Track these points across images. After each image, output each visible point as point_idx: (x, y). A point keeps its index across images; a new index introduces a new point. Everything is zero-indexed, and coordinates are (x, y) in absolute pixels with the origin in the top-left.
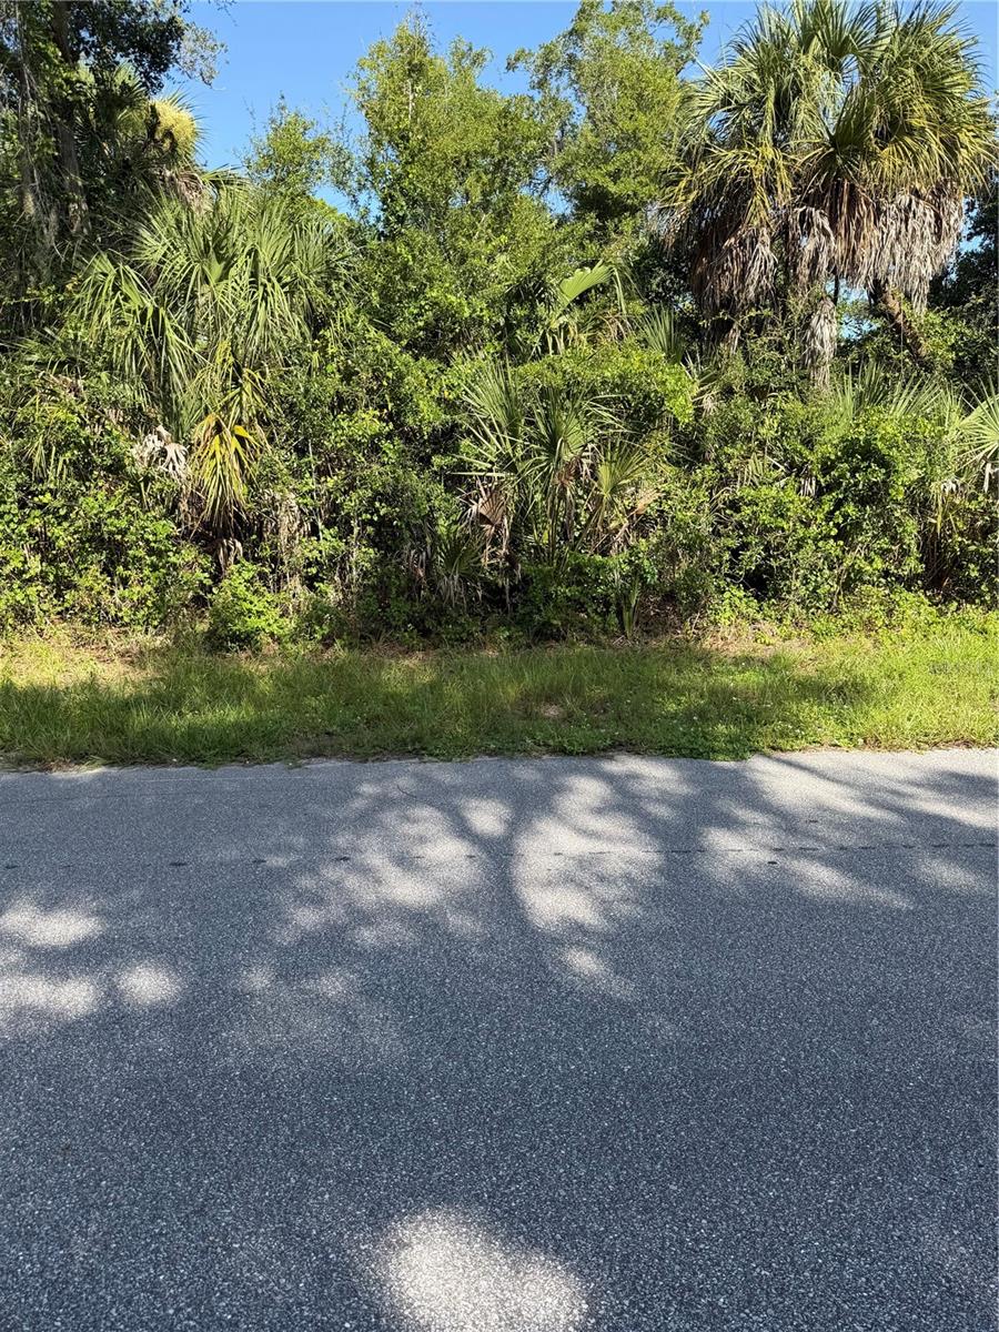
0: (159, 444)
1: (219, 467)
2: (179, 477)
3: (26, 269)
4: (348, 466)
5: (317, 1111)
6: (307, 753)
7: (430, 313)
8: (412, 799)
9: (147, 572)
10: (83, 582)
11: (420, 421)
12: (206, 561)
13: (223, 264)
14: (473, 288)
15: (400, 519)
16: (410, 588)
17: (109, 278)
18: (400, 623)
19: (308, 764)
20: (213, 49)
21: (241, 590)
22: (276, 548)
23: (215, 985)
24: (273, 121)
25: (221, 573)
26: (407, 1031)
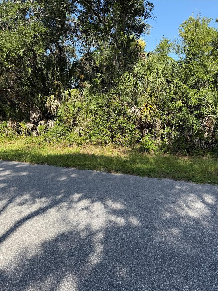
0: (134, 109)
1: (146, 114)
2: (137, 116)
3: (112, 75)
4: (173, 113)
5: (174, 260)
6: (162, 176)
7: (196, 79)
8: (189, 191)
9: (129, 135)
10: (117, 136)
11: (192, 103)
12: (140, 133)
13: (150, 72)
14: (207, 73)
15: (185, 125)
16: (186, 141)
17: (128, 76)
18: (183, 149)
19: (163, 179)
20: (150, 28)
21: (147, 140)
22: (155, 131)
23: (148, 225)
24: (161, 41)
25: (143, 135)
26: (194, 246)
